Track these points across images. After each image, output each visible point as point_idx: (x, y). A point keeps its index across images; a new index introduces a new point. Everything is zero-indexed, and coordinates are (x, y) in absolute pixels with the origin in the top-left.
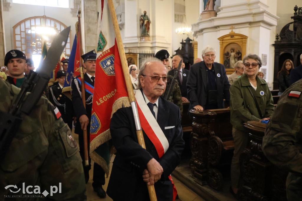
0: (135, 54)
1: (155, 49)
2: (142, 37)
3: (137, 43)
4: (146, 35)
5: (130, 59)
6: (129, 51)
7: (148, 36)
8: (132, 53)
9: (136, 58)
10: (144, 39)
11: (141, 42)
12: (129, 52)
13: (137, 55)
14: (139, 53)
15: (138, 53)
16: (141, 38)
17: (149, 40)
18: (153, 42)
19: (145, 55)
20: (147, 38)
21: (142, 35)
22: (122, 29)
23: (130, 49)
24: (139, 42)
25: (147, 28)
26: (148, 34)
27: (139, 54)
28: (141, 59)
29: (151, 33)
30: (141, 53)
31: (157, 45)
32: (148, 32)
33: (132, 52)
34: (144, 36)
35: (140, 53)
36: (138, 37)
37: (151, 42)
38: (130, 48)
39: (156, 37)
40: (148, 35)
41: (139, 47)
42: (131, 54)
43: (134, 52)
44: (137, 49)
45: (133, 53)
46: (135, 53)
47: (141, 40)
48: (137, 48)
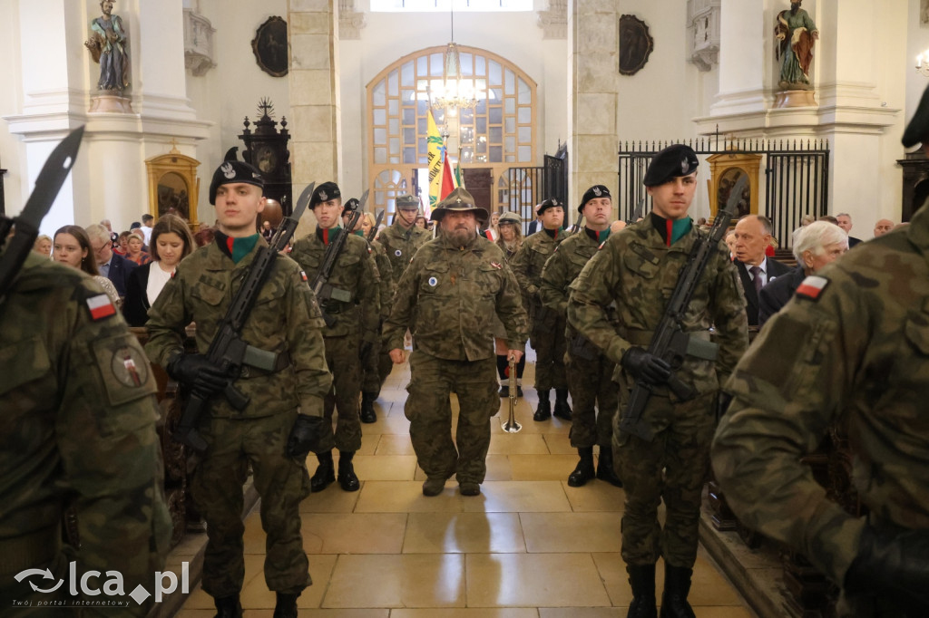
0: (752, 155)
1: (833, 132)
2: (779, 93)
3: (763, 113)
4: (795, 82)
5: (733, 173)
6: (728, 143)
7: (807, 85)
8: (739, 152)
9: (758, 168)
10: (787, 100)
11: (778, 109)
12: (728, 148)
13: (760, 158)
14: (766, 149)
15: (763, 152)
16: (776, 96)
17: (809, 103)
18: (825, 106)
19: (789, 157)
20: (799, 94)
21: (779, 84)
22: (713, 66)
23: (732, 139)
24: (770, 110)
25: (803, 56)
26: (807, 78)
27: (768, 153)
28: (774, 171)
29: (817, 73)
30: (774, 151)
31: (839, 117)
32: (805, 70)
33: (741, 148)
34: (789, 89)
35: (772, 149)
36: (765, 91)
37: (816, 108)
38: (735, 135)
39: (838, 89)
40: (807, 82)
41: (767, 130)
42: (739, 157)
43: (748, 148)
44: (761, 136)
45: (744, 152)
46: (751, 152)
47: (776, 101)
48: (761, 133)
